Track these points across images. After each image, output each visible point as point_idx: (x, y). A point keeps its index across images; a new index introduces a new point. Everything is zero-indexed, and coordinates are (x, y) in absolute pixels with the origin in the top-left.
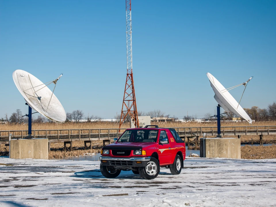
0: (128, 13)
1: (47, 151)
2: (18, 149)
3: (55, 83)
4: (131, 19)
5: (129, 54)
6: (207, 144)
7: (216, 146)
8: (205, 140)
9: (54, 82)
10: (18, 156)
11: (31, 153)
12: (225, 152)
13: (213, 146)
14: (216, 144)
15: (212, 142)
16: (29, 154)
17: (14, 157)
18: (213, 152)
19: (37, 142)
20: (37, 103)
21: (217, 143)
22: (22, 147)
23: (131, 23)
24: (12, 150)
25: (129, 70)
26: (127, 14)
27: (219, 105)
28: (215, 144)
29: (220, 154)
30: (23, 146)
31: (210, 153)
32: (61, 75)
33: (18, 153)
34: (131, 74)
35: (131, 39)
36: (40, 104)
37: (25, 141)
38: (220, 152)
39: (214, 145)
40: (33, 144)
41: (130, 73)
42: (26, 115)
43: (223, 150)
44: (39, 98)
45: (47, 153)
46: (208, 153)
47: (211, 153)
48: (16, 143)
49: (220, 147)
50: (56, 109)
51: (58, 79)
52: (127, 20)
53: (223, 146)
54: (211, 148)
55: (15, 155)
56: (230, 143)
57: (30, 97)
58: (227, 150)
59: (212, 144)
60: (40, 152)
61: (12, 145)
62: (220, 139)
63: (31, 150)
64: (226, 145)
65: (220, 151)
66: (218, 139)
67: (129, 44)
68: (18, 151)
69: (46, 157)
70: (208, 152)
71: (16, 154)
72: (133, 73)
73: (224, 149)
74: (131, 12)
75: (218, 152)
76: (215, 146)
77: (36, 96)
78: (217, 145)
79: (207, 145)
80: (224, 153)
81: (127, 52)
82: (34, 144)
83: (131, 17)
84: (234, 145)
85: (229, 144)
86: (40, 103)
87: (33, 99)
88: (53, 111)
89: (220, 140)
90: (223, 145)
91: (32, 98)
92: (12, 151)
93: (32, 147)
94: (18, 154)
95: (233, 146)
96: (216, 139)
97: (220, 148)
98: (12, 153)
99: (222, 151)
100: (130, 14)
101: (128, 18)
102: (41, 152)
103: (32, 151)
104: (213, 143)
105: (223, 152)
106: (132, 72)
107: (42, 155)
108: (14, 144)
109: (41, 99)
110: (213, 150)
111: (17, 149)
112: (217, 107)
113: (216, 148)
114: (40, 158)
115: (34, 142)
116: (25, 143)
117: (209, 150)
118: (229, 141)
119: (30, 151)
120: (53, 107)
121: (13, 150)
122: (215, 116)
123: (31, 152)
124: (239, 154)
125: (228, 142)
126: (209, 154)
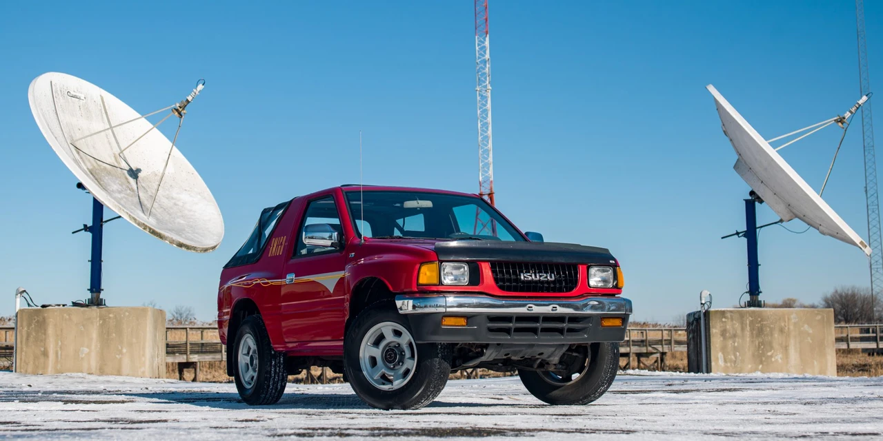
0: (480, 41)
1: (144, 348)
2: (44, 341)
3: (180, 113)
4: (487, 56)
5: (483, 144)
6: (716, 328)
7: (747, 333)
8: (707, 314)
9: (177, 110)
10: (45, 367)
11: (89, 354)
12: (779, 357)
13: (735, 336)
14: (748, 328)
15: (732, 320)
16: (82, 358)
17: (30, 369)
18: (736, 358)
19: (111, 315)
20: (121, 185)
21: (751, 322)
22: (57, 336)
23: (488, 66)
24: (24, 346)
25: (485, 185)
26: (479, 45)
27: (752, 193)
28: (743, 329)
29: (761, 362)
30: (62, 330)
31: (725, 361)
32: (200, 87)
33: (45, 354)
34: (489, 194)
35: (489, 105)
36: (133, 191)
37: (69, 315)
38: (761, 357)
39: (739, 332)
40: (97, 322)
41: (488, 192)
42: (86, 228)
43: (772, 348)
44: (134, 173)
45: (144, 355)
46: (717, 359)
47: (731, 361)
48: (38, 322)
49: (760, 340)
50: (190, 211)
51: (190, 98)
52: (479, 58)
53: (772, 335)
54: (730, 342)
55: (34, 363)
56: (795, 324)
57: (99, 165)
58: (786, 349)
59: (734, 329)
60: (121, 352)
61: (22, 326)
62: (761, 312)
63: (89, 347)
64: (782, 330)
65: (763, 354)
66: (753, 312)
67: (483, 117)
68: (42, 349)
69: (142, 370)
70: (720, 355)
71: (36, 358)
72: (494, 191)
73: (775, 345)
74: (487, 39)
75: (753, 355)
76: (743, 337)
77: (124, 165)
78: (752, 330)
79: (715, 331)
80: (777, 361)
81: (480, 138)
82: (102, 326)
83: (488, 52)
84: (811, 331)
85: (792, 327)
86: (135, 187)
87: (109, 173)
88: (179, 214)
89: (760, 314)
90: (772, 330)
91: (105, 168)
92: (22, 348)
93: (94, 334)
94: (42, 359)
95: (809, 334)
96: (748, 312)
97: (763, 343)
98: (23, 355)
99: (769, 354)
100: (487, 43)
101: (480, 54)
102: (124, 351)
103: (93, 347)
104: (737, 325)
105: (771, 356)
106: (491, 189)
107: (126, 362)
108: (29, 325)
109: (140, 175)
110: (735, 349)
111: (42, 341)
112: (747, 201)
113: (747, 342)
114: (119, 373)
115: (101, 317)
116: (70, 319)
117: (724, 349)
118: (792, 316)
119: (86, 350)
120: (181, 204)
121: (27, 345)
122: (738, 233)
123: (90, 351)
124: (829, 364)
125: (789, 319)
126: (721, 363)
